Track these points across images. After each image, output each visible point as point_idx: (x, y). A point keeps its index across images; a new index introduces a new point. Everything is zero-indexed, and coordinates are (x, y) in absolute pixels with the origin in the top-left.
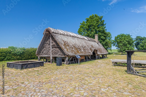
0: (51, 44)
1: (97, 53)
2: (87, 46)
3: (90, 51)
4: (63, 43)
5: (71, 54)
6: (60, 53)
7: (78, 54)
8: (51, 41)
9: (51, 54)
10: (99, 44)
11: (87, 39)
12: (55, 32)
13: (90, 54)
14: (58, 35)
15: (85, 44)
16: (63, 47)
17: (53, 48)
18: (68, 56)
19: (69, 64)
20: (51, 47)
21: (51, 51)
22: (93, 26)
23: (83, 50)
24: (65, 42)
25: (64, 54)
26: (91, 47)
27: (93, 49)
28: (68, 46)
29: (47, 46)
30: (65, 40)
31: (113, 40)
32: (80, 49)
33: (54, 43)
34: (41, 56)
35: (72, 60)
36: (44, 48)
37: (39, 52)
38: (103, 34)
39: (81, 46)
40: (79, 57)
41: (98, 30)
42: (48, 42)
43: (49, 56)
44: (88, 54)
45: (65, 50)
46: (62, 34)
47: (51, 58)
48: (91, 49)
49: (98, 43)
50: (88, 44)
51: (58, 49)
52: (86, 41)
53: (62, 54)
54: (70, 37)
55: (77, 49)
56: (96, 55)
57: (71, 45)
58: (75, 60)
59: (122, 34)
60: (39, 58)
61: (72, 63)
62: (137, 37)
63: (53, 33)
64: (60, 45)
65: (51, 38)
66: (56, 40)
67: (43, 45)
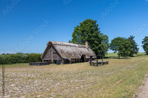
0: (52, 52)
1: (85, 57)
2: (77, 52)
3: (79, 56)
4: (60, 51)
5: (65, 58)
6: (58, 57)
7: (70, 58)
8: (52, 49)
9: (52, 58)
10: (90, 49)
11: (78, 46)
12: (55, 44)
13: (78, 58)
14: (56, 45)
15: (75, 51)
16: (60, 53)
17: (53, 54)
18: (63, 59)
19: (64, 64)
20: (52, 53)
21: (52, 56)
22: (86, 31)
23: (73, 55)
24: (61, 50)
25: (61, 58)
26: (80, 52)
27: (82, 54)
28: (63, 52)
29: (49, 53)
30: (61, 49)
31: (110, 43)
32: (72, 55)
33: (54, 51)
34: (45, 59)
35: (66, 62)
36: (47, 54)
37: (44, 56)
38: (96, 39)
39: (72, 52)
40: (70, 59)
41: (91, 35)
42: (50, 50)
43: (51, 59)
44: (77, 58)
45: (62, 55)
46: (59, 45)
47: (52, 61)
48: (80, 54)
49: (88, 49)
50: (78, 51)
51: (57, 55)
52: (77, 48)
53: (59, 58)
54: (64, 46)
55: (69, 54)
56: (85, 59)
57: (65, 51)
58: (68, 62)
59: (118, 37)
60: (43, 61)
61: (66, 64)
62: (145, 37)
63: (54, 44)
64: (59, 52)
65: (52, 48)
66: (56, 49)
67: (46, 52)
